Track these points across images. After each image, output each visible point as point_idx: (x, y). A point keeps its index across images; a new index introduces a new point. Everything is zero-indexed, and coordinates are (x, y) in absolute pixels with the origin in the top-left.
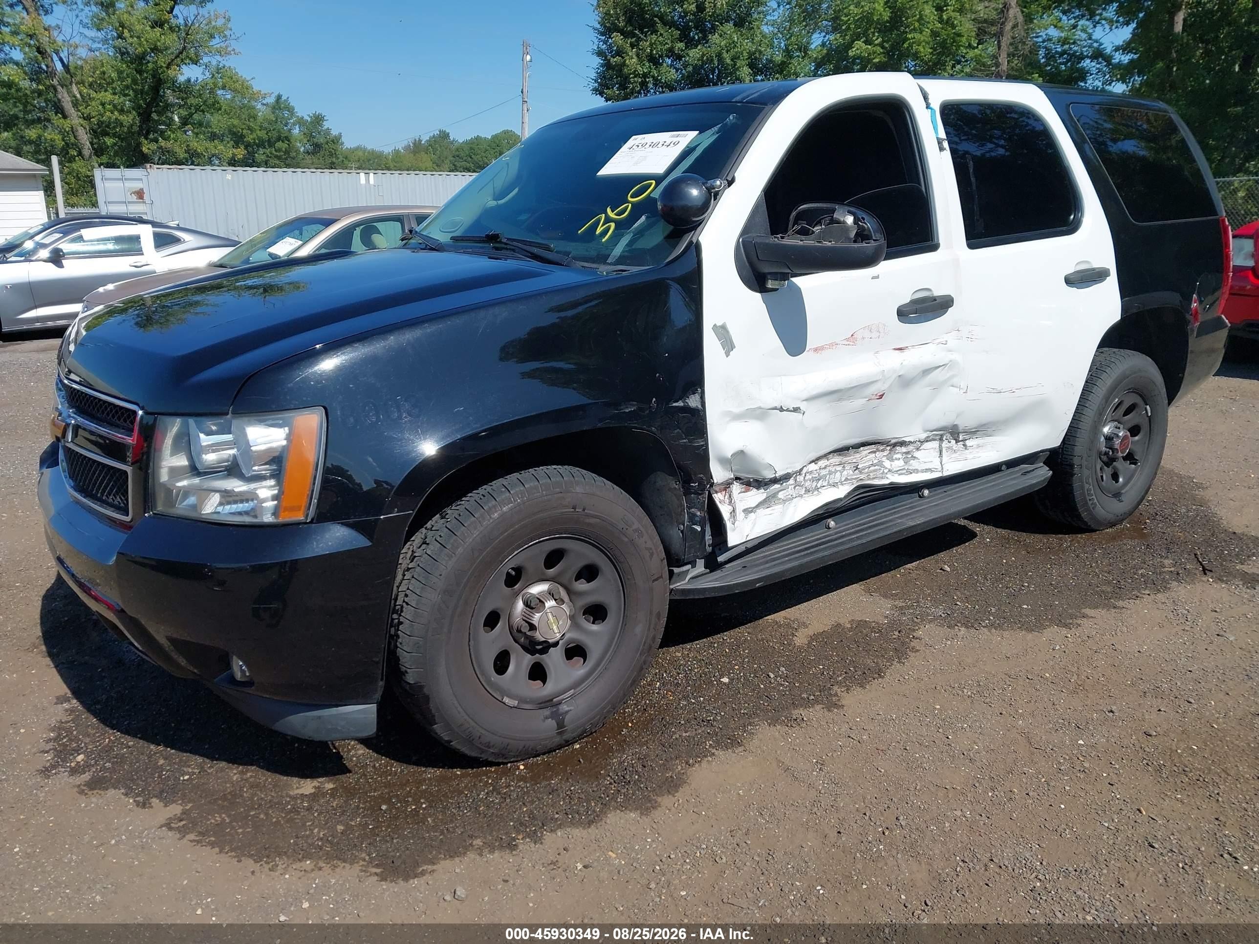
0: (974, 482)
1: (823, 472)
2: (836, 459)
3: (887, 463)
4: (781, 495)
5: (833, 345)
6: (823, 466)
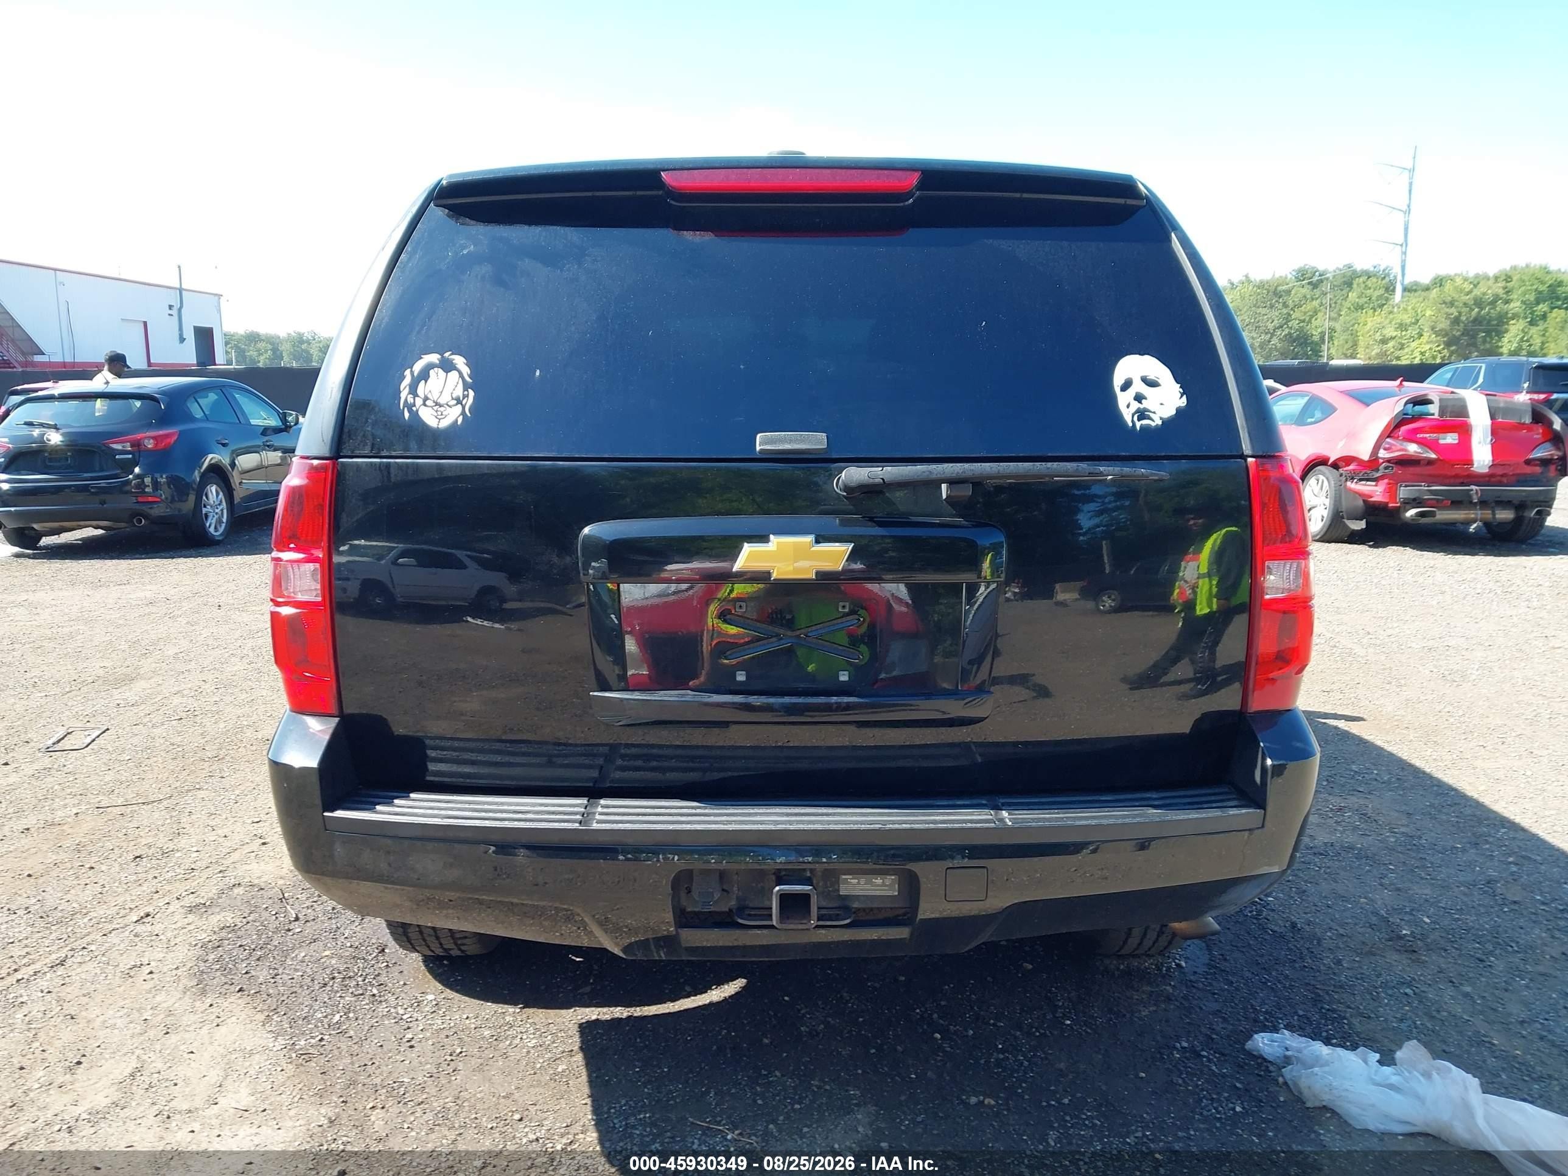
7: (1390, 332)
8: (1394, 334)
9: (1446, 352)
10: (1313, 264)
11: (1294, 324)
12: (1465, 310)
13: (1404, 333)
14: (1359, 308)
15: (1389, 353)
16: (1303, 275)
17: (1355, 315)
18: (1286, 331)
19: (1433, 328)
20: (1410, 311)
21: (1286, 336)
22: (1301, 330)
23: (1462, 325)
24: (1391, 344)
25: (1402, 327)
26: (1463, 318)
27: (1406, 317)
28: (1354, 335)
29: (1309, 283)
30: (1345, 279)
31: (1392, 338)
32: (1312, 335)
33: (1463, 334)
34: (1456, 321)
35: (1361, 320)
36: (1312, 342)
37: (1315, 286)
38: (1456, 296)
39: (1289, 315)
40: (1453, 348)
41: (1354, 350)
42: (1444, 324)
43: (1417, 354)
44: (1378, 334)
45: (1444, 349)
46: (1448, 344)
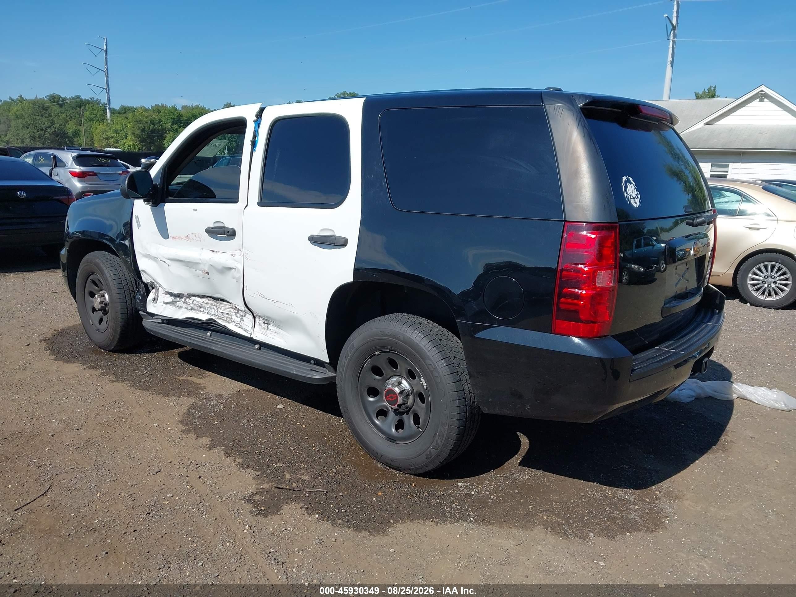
0: (291, 359)
1: (206, 305)
2: (212, 302)
3: (234, 317)
4: (178, 303)
5: (180, 238)
6: (206, 302)
7: (110, 134)
8: (113, 135)
9: (140, 146)
10: (58, 94)
11: (57, 126)
12: (147, 126)
13: (118, 135)
14: (91, 120)
15: (111, 144)
16: (53, 99)
17: (89, 123)
18: (53, 130)
19: (133, 133)
20: (119, 124)
21: (53, 132)
22: (61, 129)
23: (146, 133)
24: (112, 140)
25: (116, 131)
26: (147, 130)
27: (118, 126)
28: (91, 134)
29: (57, 104)
30: (77, 104)
31: (112, 137)
32: (68, 133)
33: (147, 137)
34: (143, 131)
35: (94, 126)
36: (68, 137)
37: (61, 106)
38: (142, 118)
39: (53, 120)
40: (144, 144)
41: (93, 142)
42: (138, 132)
43: (126, 146)
44: (104, 134)
45: (139, 144)
46: (141, 142)
